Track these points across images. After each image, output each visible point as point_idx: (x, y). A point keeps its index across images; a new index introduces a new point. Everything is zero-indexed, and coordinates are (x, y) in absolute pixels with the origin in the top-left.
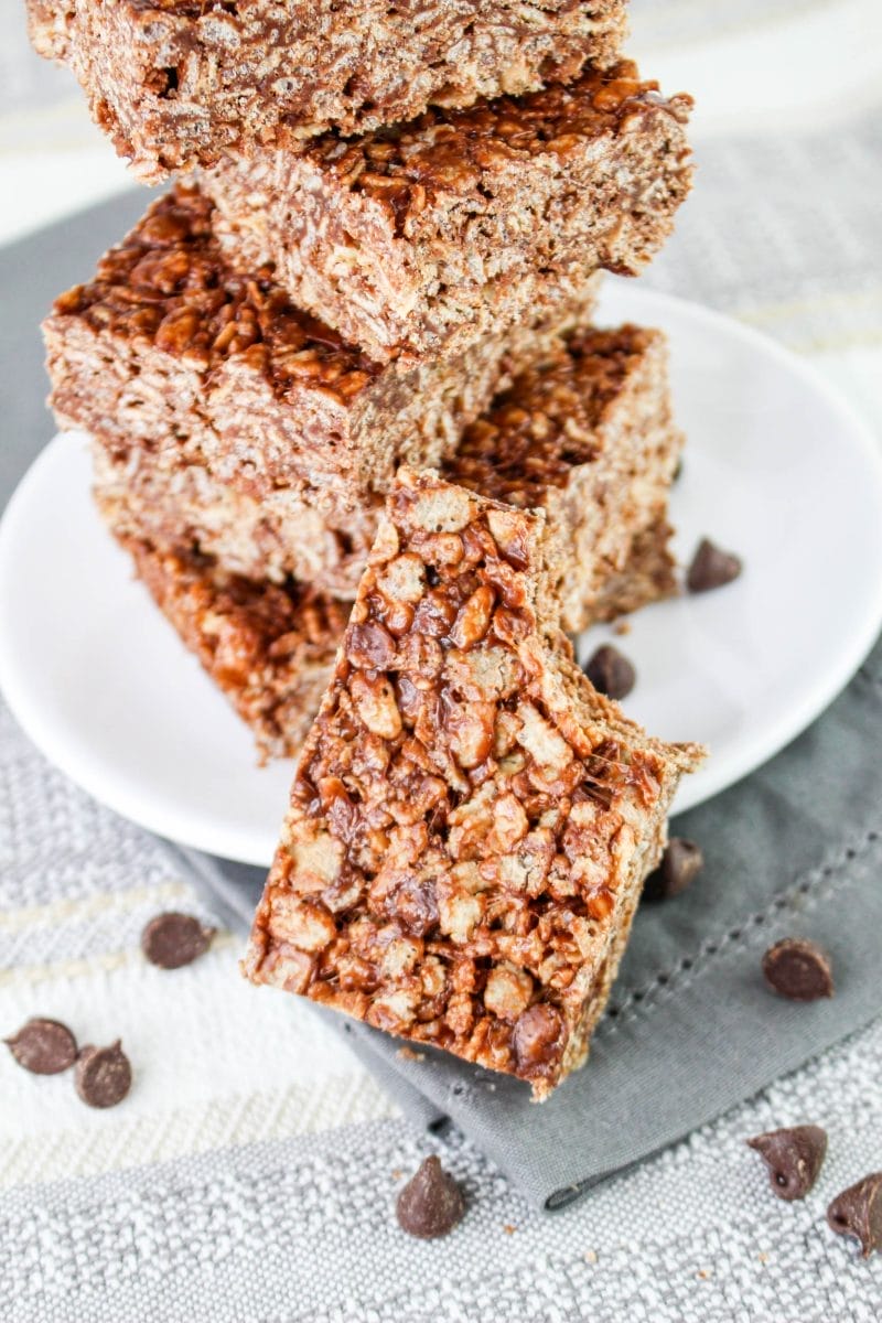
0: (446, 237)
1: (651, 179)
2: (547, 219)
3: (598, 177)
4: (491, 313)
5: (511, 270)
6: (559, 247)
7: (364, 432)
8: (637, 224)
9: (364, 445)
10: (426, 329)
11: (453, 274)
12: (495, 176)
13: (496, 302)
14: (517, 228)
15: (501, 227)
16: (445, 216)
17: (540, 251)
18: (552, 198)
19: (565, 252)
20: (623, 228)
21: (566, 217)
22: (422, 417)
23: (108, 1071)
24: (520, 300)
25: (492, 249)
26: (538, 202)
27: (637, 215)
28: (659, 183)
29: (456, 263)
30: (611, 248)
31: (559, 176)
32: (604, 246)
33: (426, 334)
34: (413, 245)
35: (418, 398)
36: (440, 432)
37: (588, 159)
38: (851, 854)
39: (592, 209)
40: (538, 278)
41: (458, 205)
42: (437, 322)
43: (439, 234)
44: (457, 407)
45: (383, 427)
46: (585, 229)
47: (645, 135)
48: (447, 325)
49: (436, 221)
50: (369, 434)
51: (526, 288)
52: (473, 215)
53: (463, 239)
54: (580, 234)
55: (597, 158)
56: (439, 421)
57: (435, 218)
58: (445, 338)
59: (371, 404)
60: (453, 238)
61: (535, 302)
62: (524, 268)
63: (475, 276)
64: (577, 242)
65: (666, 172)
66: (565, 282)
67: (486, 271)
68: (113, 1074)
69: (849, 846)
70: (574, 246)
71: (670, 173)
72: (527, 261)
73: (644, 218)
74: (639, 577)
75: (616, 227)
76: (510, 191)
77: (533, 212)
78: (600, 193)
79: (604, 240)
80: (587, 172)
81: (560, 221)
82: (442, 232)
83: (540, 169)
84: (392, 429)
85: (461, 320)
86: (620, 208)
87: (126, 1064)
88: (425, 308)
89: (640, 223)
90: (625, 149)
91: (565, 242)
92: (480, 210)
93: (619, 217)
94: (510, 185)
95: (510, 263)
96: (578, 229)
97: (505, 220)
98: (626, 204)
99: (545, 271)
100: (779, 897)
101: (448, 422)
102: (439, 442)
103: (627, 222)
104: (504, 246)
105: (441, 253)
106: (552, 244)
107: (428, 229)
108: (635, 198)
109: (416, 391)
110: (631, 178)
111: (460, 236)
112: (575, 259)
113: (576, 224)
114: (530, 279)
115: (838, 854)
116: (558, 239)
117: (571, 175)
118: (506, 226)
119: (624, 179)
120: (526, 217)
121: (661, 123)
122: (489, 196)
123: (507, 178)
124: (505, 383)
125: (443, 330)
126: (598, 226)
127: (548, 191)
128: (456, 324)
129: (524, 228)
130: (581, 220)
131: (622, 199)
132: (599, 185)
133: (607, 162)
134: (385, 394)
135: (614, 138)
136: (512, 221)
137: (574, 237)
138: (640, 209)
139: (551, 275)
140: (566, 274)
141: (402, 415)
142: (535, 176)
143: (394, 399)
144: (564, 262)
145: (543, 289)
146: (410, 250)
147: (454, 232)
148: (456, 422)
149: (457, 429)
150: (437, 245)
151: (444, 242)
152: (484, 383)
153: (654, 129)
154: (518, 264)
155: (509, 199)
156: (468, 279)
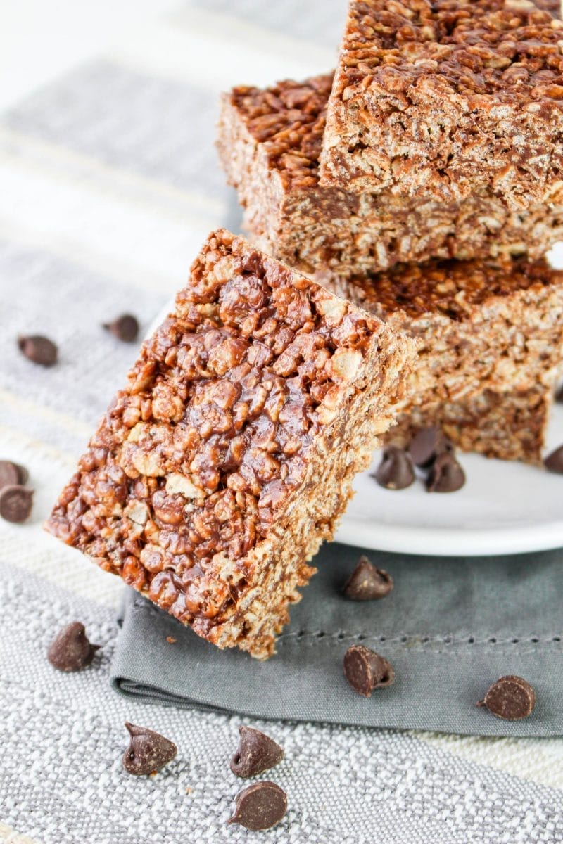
0: (371, 113)
1: (540, 152)
2: (452, 140)
3: (499, 131)
4: (393, 178)
5: (414, 158)
6: (455, 161)
7: (298, 213)
8: (520, 176)
9: (295, 221)
10: (340, 164)
11: (370, 139)
12: (417, 91)
13: (398, 174)
14: (426, 133)
15: (414, 127)
16: (374, 98)
17: (439, 156)
18: (459, 127)
19: (458, 167)
20: (508, 173)
21: (465, 145)
22: (357, 234)
23: (17, 502)
24: (416, 181)
25: (404, 138)
26: (447, 123)
27: (522, 171)
28: (545, 157)
29: (375, 133)
30: (496, 182)
31: (467, 115)
32: (491, 178)
33: (340, 167)
34: (346, 106)
35: (355, 220)
36: (372, 253)
37: (492, 114)
38: (471, 641)
39: (486, 149)
40: (433, 174)
41: (385, 97)
42: (350, 164)
43: (366, 108)
44: (393, 246)
45: (317, 219)
46: (478, 159)
47: (541, 119)
48: (357, 169)
49: (366, 98)
50: (302, 217)
51: (424, 176)
52: (395, 109)
53: (383, 121)
54: (473, 160)
55: (499, 117)
56: (373, 245)
57: (366, 97)
58: (354, 177)
59: (308, 200)
60: (377, 116)
61: (428, 188)
62: (425, 162)
63: (387, 148)
64: (470, 165)
65: (552, 152)
66: (454, 187)
67: (396, 150)
68: (19, 506)
69: (474, 637)
70: (467, 167)
71: (556, 155)
72: (428, 158)
73: (527, 175)
74: (513, 438)
75: (504, 170)
76: (427, 107)
77: (442, 130)
78: (496, 142)
79: (492, 174)
80: (490, 123)
81: (460, 144)
82: (369, 107)
83: (453, 104)
84: (325, 226)
85: (369, 171)
86: (509, 159)
87: (30, 506)
88: (344, 150)
89: (522, 177)
90: (523, 121)
91: (461, 161)
92: (402, 108)
93: (507, 164)
94: (427, 102)
95: (415, 153)
96: (473, 157)
97: (419, 123)
98: (515, 158)
99: (442, 173)
100: (407, 636)
101: (381, 250)
102: (371, 260)
103: (512, 171)
104: (413, 140)
105: (364, 121)
106: (450, 157)
107: (360, 101)
108: (524, 158)
109: (354, 214)
110: (523, 143)
111: (382, 117)
112: (464, 175)
113: (472, 153)
114: (427, 172)
115: (463, 637)
116: (456, 156)
117: (477, 119)
118: (418, 127)
119: (519, 141)
120: (436, 129)
121: (556, 117)
122: (410, 102)
123: (426, 97)
124: (442, 253)
125: (353, 170)
126: (490, 162)
127: (456, 121)
128: (364, 174)
129: (431, 136)
130: (477, 152)
131: (512, 154)
132: (497, 137)
133: (508, 124)
134: (323, 199)
135: (516, 110)
136: (424, 127)
137: (467, 160)
138: (525, 167)
139: (446, 178)
140: (456, 181)
141: (337, 222)
142: (447, 106)
143: (330, 208)
144: (458, 174)
145: (436, 183)
146: (343, 108)
147: (377, 112)
148: (389, 254)
149: (389, 260)
150: (363, 115)
151: (369, 116)
152: (422, 244)
153: (550, 120)
154: (421, 157)
155: (425, 111)
156: (381, 148)
